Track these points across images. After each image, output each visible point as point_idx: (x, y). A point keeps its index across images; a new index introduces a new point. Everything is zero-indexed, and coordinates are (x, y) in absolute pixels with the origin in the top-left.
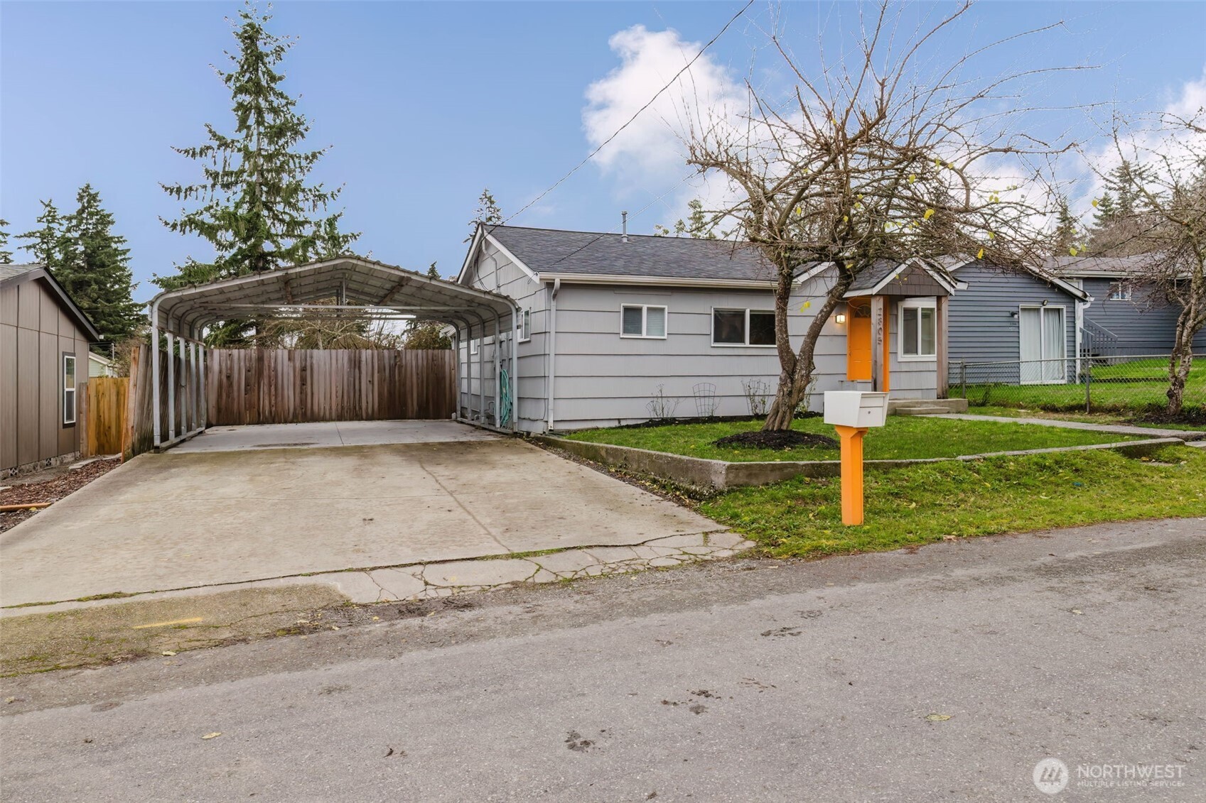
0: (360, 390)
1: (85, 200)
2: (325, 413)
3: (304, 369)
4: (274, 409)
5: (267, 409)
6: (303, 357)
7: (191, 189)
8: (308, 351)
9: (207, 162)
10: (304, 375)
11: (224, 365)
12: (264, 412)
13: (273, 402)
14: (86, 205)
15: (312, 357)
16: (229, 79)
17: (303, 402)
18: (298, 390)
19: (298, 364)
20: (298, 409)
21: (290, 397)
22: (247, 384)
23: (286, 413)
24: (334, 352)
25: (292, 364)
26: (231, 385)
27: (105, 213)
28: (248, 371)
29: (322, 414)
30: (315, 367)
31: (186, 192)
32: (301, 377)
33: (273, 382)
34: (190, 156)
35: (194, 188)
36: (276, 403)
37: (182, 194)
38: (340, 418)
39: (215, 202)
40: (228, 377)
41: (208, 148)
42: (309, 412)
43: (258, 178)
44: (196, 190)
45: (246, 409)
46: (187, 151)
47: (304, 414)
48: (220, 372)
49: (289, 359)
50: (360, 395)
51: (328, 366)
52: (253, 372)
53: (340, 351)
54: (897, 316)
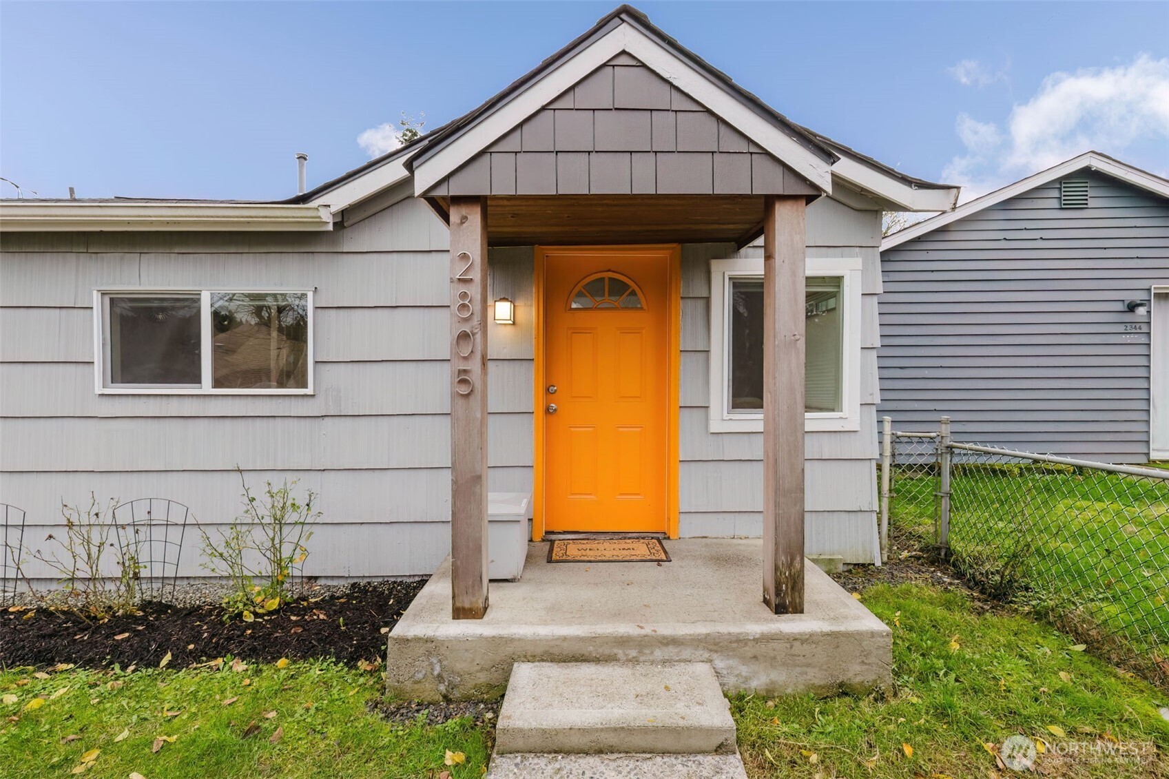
54: (707, 300)
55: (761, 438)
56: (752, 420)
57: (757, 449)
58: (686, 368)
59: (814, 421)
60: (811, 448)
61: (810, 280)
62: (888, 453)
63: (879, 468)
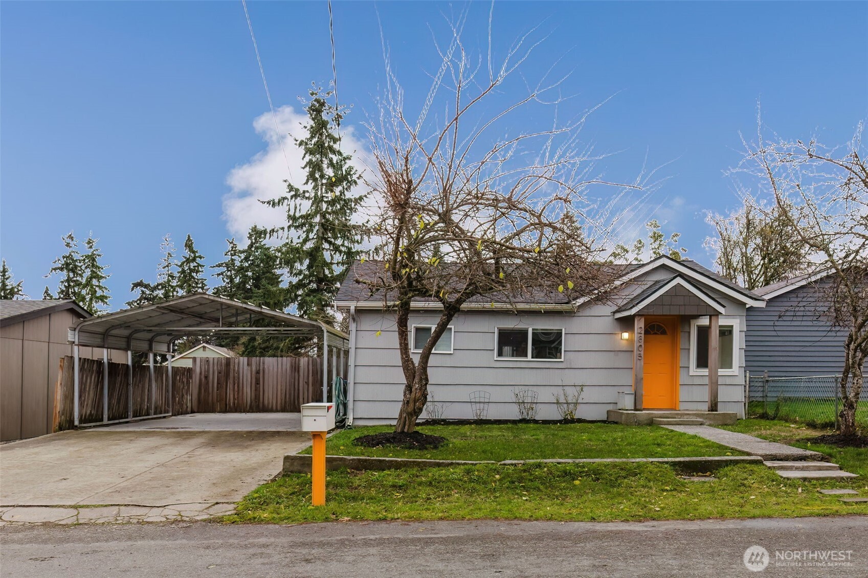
0: (299, 390)
1: (253, 238)
2: (272, 406)
3: (258, 372)
4: (236, 402)
5: (232, 401)
6: (258, 363)
7: (273, 231)
8: (262, 358)
9: (283, 208)
10: (258, 378)
11: (203, 368)
12: (229, 404)
13: (236, 396)
14: (254, 241)
15: (264, 363)
16: (300, 144)
17: (257, 397)
18: (253, 388)
19: (254, 368)
20: (254, 402)
21: (248, 392)
22: (218, 383)
23: (245, 405)
24: (280, 359)
25: (249, 368)
26: (207, 383)
27: (267, 246)
28: (219, 373)
29: (270, 407)
30: (266, 371)
31: (270, 233)
32: (256, 378)
33: (236, 382)
34: (271, 205)
35: (275, 230)
36: (238, 398)
37: (268, 235)
38: (283, 410)
39: (290, 240)
40: (206, 377)
41: (284, 198)
42: (261, 405)
43: (321, 220)
44: (277, 231)
45: (217, 401)
46: (269, 203)
47: (258, 406)
48: (201, 373)
49: (248, 365)
50: (299, 393)
51: (275, 370)
52: (223, 374)
53: (285, 359)
54: (689, 333)
55: (708, 377)
56: (705, 372)
57: (706, 381)
58: (682, 355)
59: (721, 372)
60: (720, 381)
61: (720, 326)
62: (748, 383)
63: (745, 386)
